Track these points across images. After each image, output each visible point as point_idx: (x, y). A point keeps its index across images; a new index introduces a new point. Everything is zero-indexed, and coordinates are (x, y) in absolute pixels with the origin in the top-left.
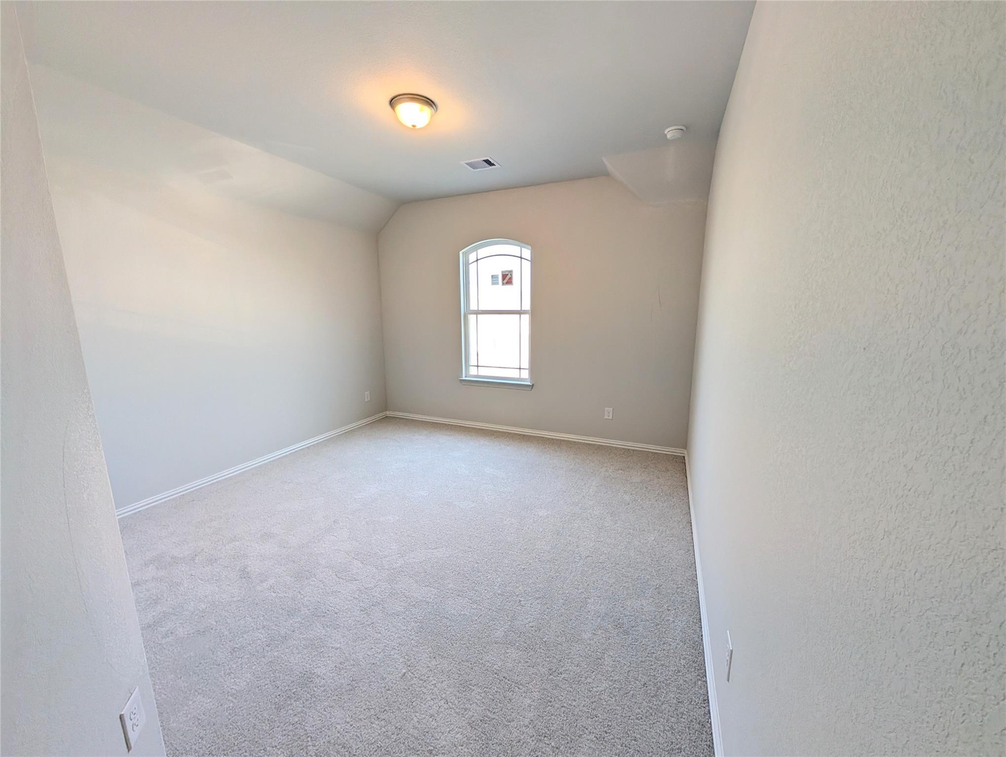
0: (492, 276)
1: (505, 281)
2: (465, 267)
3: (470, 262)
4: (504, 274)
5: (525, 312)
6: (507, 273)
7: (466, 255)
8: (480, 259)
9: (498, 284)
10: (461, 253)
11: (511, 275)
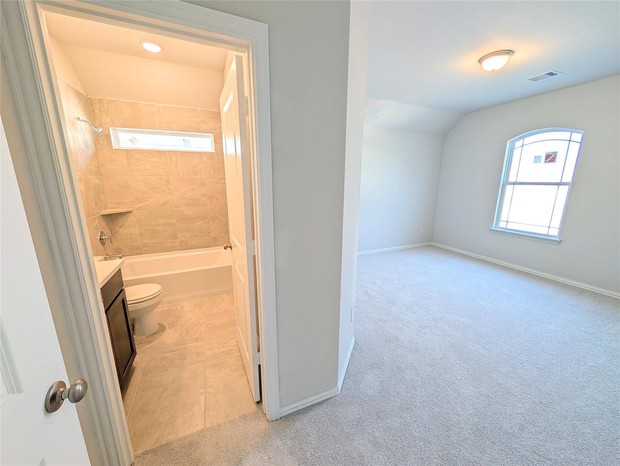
0: (535, 157)
1: (548, 160)
2: (510, 152)
3: (515, 148)
4: (548, 154)
5: (564, 184)
6: (552, 154)
7: (513, 144)
8: (525, 145)
9: (540, 162)
10: (509, 142)
11: (555, 155)
